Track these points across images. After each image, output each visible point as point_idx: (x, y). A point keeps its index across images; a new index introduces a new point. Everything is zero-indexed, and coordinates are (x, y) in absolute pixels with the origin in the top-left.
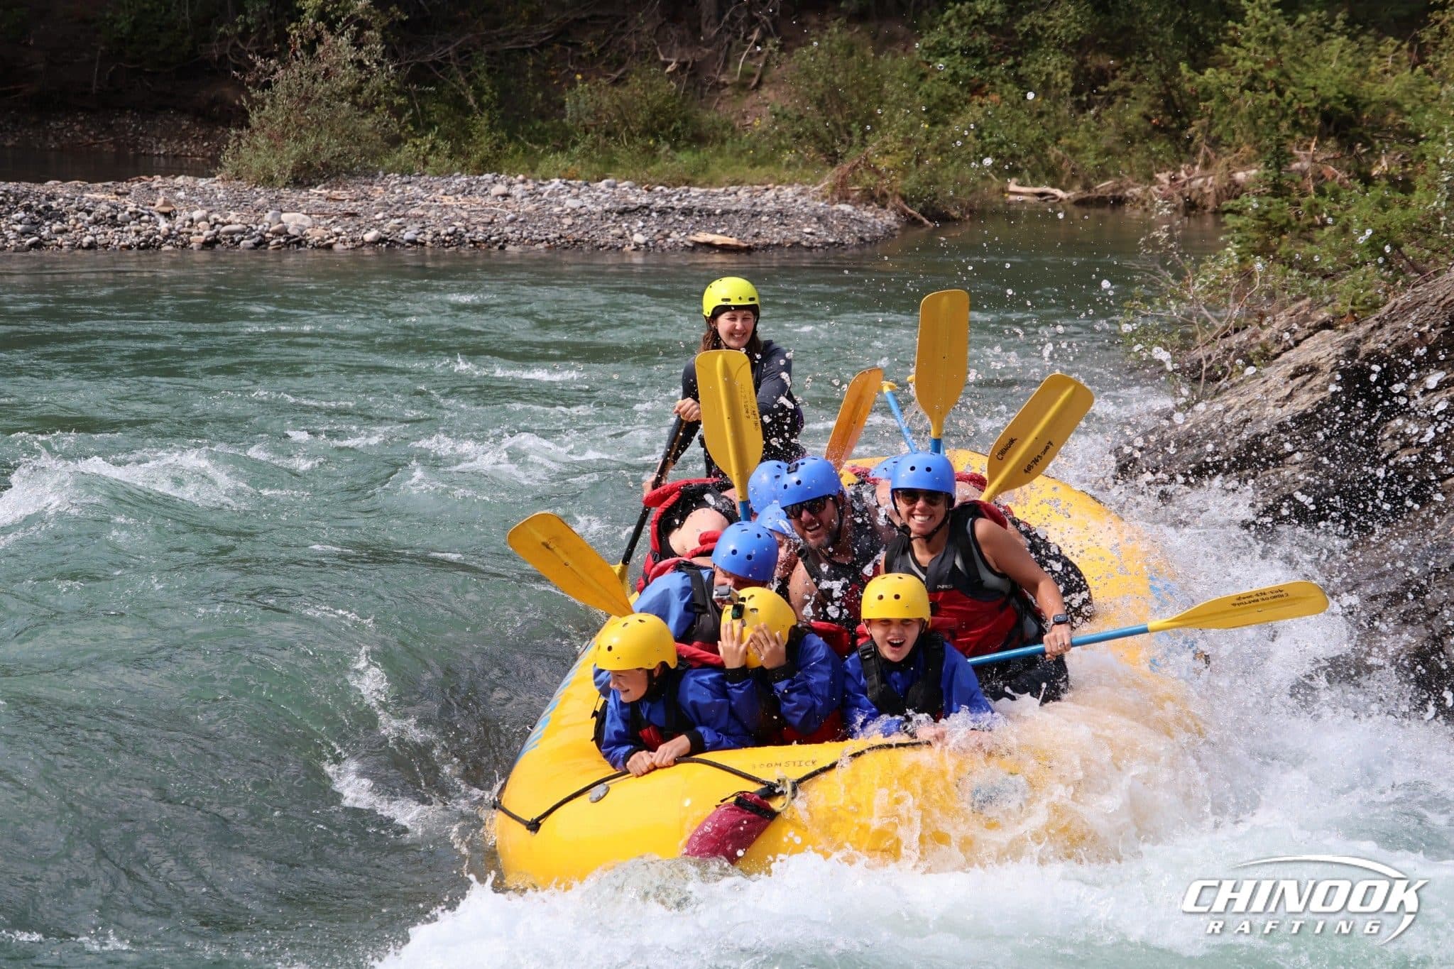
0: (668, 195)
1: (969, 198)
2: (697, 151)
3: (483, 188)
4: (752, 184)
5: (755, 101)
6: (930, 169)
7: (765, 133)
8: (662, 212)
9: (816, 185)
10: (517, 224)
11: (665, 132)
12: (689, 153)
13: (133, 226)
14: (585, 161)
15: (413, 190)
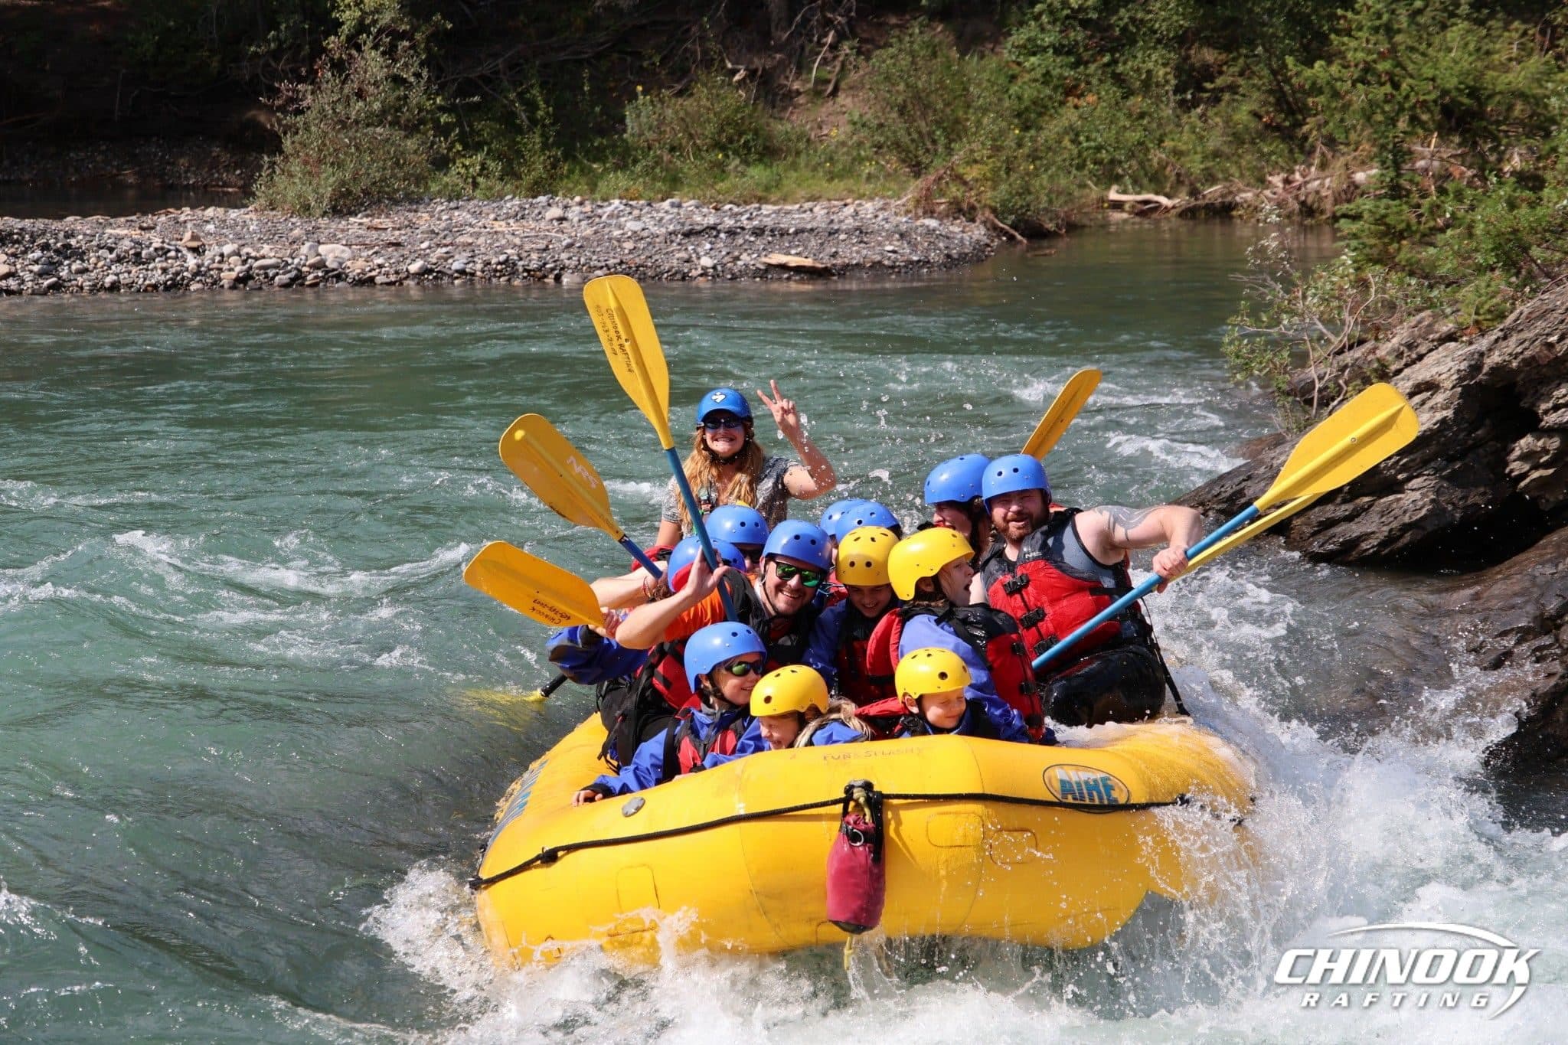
0: (737, 214)
1: (1065, 209)
2: (769, 165)
3: (537, 211)
4: (829, 200)
5: (831, 110)
6: (1022, 178)
7: (843, 144)
8: (731, 233)
9: (899, 198)
10: (574, 250)
11: (735, 145)
12: (761, 167)
13: (159, 263)
14: (648, 179)
15: (461, 216)
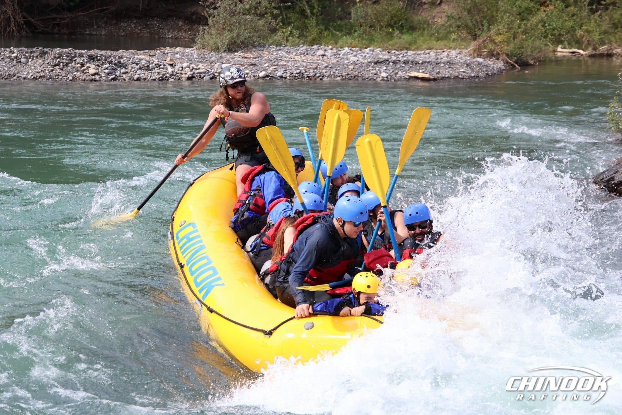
0: (397, 55)
1: (538, 55)
2: (411, 34)
3: (313, 52)
4: (437, 49)
5: (439, 11)
6: (520, 41)
7: (443, 25)
8: (395, 63)
9: (467, 49)
10: (328, 68)
11: (397, 25)
12: (408, 35)
13: (157, 70)
14: (360, 39)
15: (281, 53)
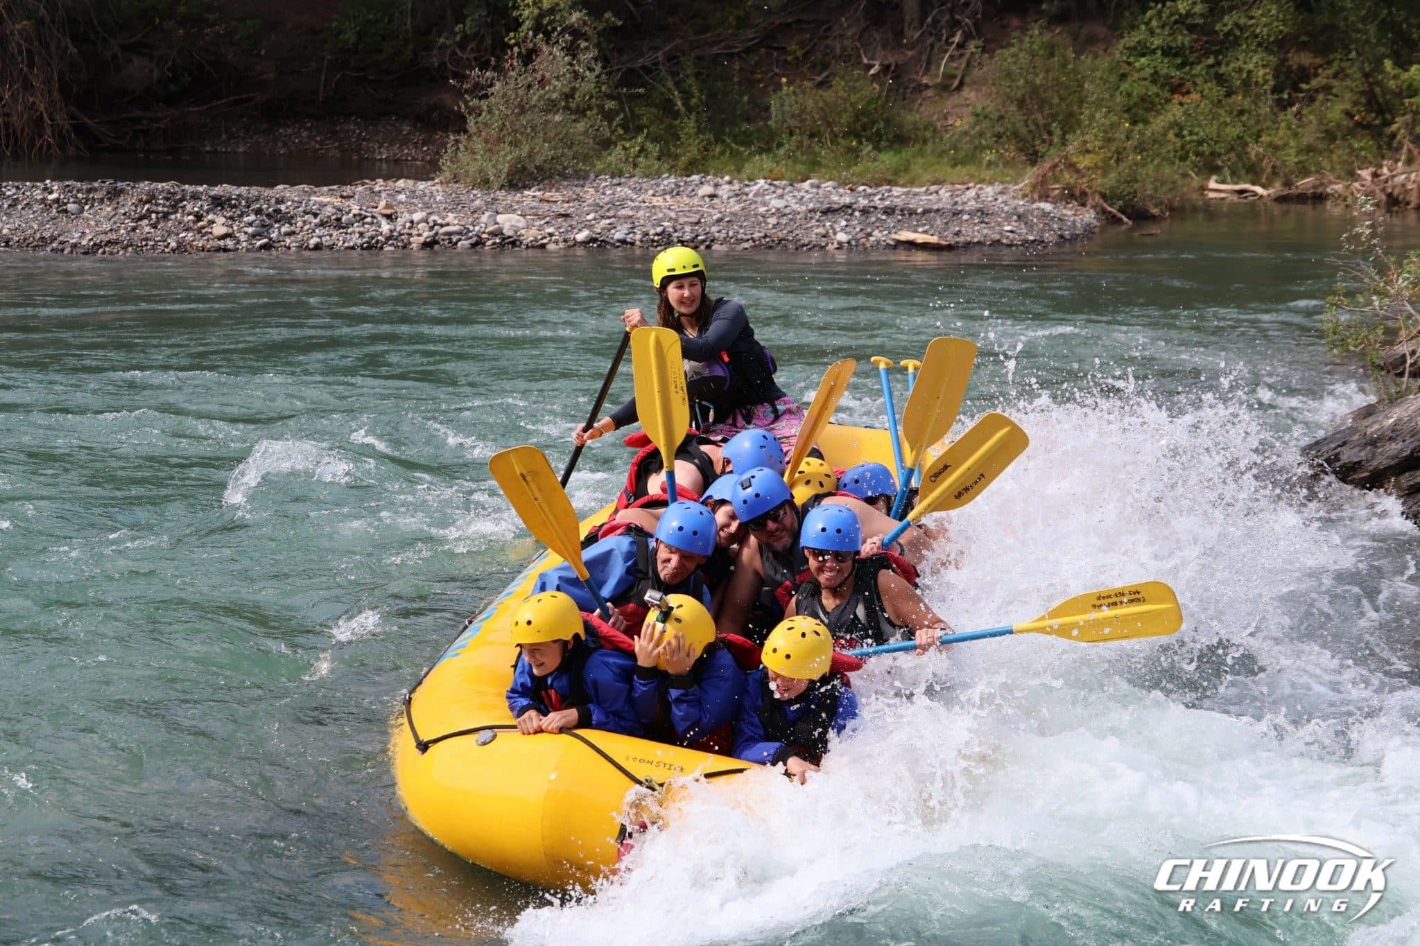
0: (870, 195)
1: (1169, 196)
2: (898, 152)
3: (690, 189)
4: (953, 184)
5: (956, 102)
6: (1130, 167)
7: (966, 133)
8: (865, 211)
9: (1016, 184)
10: (723, 224)
11: (868, 133)
12: (891, 153)
13: (357, 228)
14: (790, 162)
15: (623, 191)
